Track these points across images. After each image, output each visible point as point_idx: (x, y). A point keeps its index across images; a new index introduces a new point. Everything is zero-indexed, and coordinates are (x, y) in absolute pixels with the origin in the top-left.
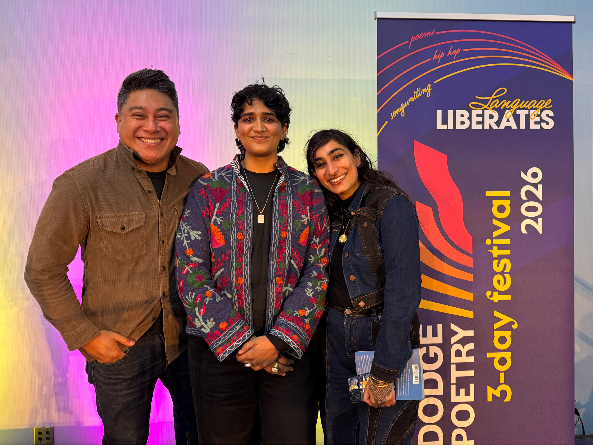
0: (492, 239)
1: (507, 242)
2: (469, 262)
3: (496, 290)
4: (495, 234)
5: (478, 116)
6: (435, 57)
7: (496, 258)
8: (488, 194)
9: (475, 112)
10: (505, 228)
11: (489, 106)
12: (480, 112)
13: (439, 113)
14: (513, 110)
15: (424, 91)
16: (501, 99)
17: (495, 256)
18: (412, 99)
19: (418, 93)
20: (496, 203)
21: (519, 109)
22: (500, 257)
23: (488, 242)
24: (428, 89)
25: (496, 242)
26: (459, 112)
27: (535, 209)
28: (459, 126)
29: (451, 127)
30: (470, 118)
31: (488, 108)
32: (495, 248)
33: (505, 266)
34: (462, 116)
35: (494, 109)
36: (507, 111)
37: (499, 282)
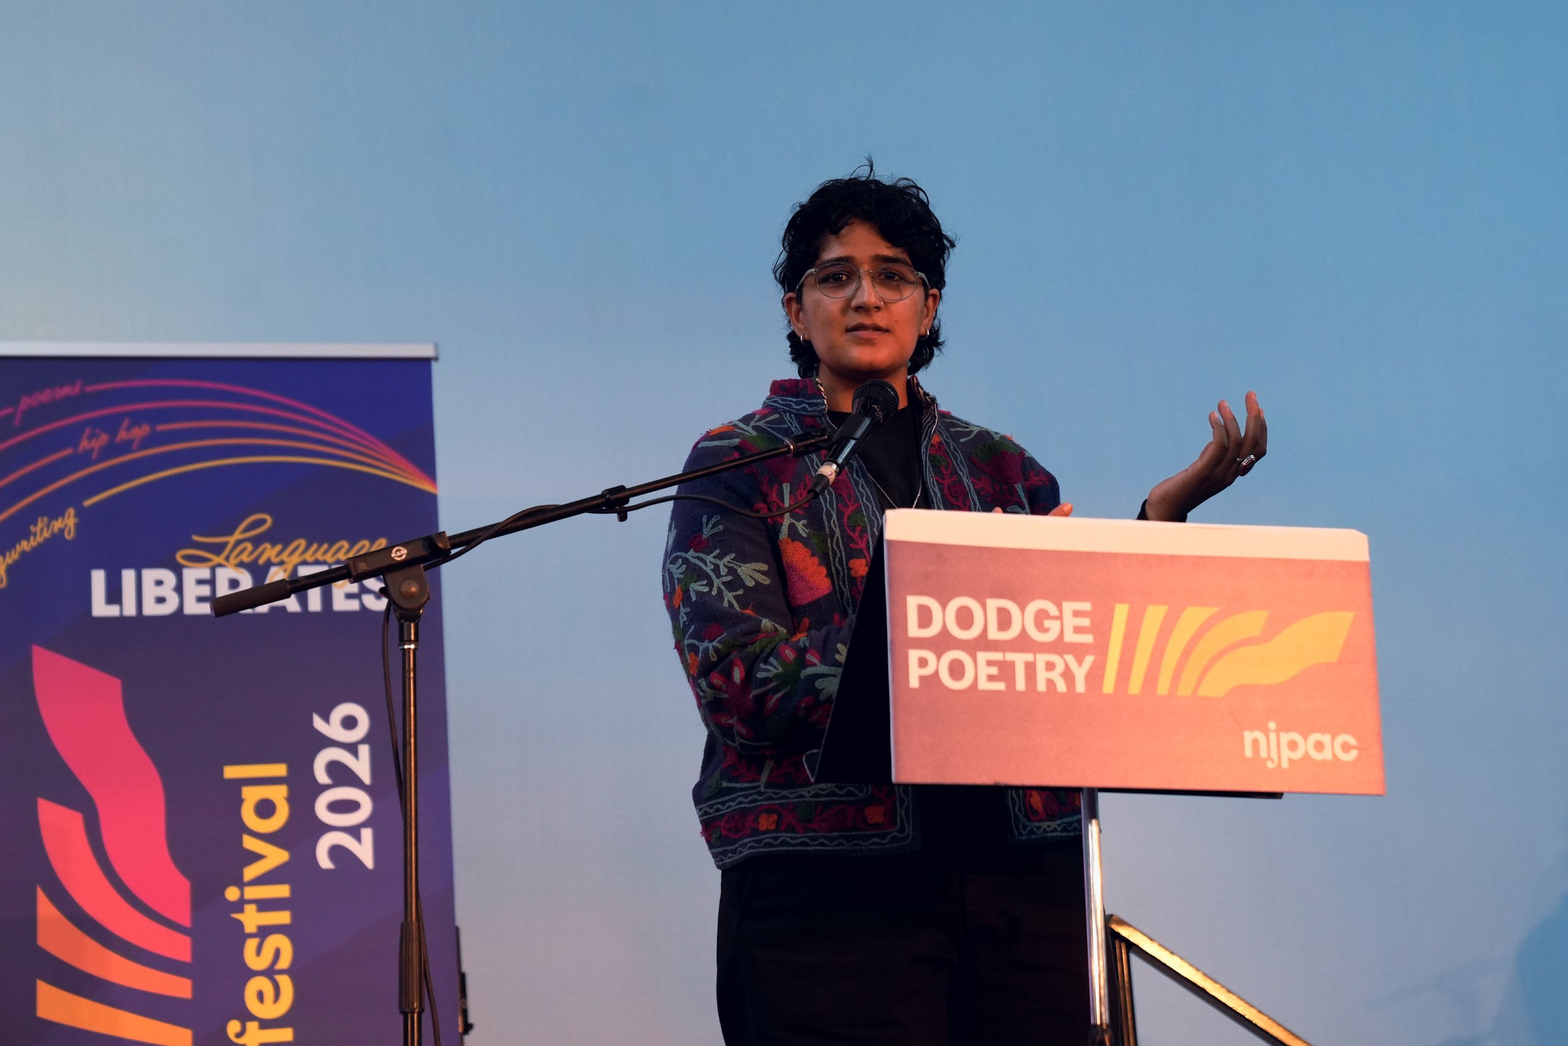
0: (241, 884)
1: (282, 891)
2: (180, 948)
3: (253, 1018)
4: (251, 872)
5: (200, 582)
6: (84, 444)
7: (252, 936)
8: (232, 772)
9: (192, 574)
10: (276, 856)
11: (227, 559)
12: (205, 573)
13: (98, 578)
14: (290, 567)
15: (57, 525)
16: (257, 541)
17: (250, 927)
18: (25, 545)
19: (42, 531)
20: (251, 796)
21: (305, 563)
22: (264, 932)
23: (232, 894)
24: (68, 522)
25: (251, 893)
26: (150, 575)
27: (350, 806)
28: (151, 609)
29: (130, 610)
30: (179, 589)
31: (224, 563)
32: (250, 909)
33: (277, 954)
34: (159, 583)
35: (241, 565)
36: (273, 570)
37: (260, 996)
